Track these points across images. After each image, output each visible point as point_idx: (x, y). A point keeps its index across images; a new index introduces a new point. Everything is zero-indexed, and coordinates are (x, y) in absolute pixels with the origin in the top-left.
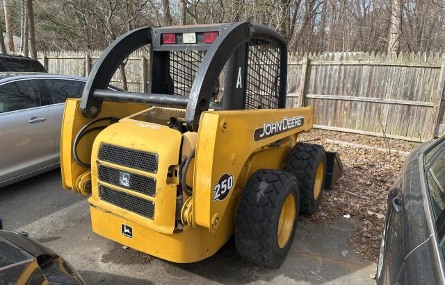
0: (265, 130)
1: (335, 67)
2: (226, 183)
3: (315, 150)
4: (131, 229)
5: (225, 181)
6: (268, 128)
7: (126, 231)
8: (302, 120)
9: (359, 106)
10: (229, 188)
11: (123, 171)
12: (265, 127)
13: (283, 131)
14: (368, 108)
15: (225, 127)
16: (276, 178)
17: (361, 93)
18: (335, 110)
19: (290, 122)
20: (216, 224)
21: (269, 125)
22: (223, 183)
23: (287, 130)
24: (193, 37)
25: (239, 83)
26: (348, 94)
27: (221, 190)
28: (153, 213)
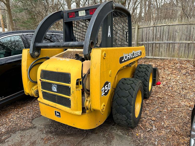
0: (124, 58)
1: (151, 28)
2: (107, 86)
3: (148, 67)
4: (59, 113)
5: (107, 85)
6: (126, 57)
7: (57, 114)
8: (141, 52)
9: (164, 45)
10: (109, 89)
11: (53, 84)
12: (124, 56)
13: (133, 58)
14: (168, 46)
15: (105, 56)
16: (132, 82)
17: (164, 39)
18: (153, 48)
19: (136, 53)
20: (104, 108)
21: (126, 55)
22: (106, 86)
23: (135, 57)
24: (84, 13)
25: (109, 34)
26: (158, 40)
27: (105, 90)
28: (70, 105)
